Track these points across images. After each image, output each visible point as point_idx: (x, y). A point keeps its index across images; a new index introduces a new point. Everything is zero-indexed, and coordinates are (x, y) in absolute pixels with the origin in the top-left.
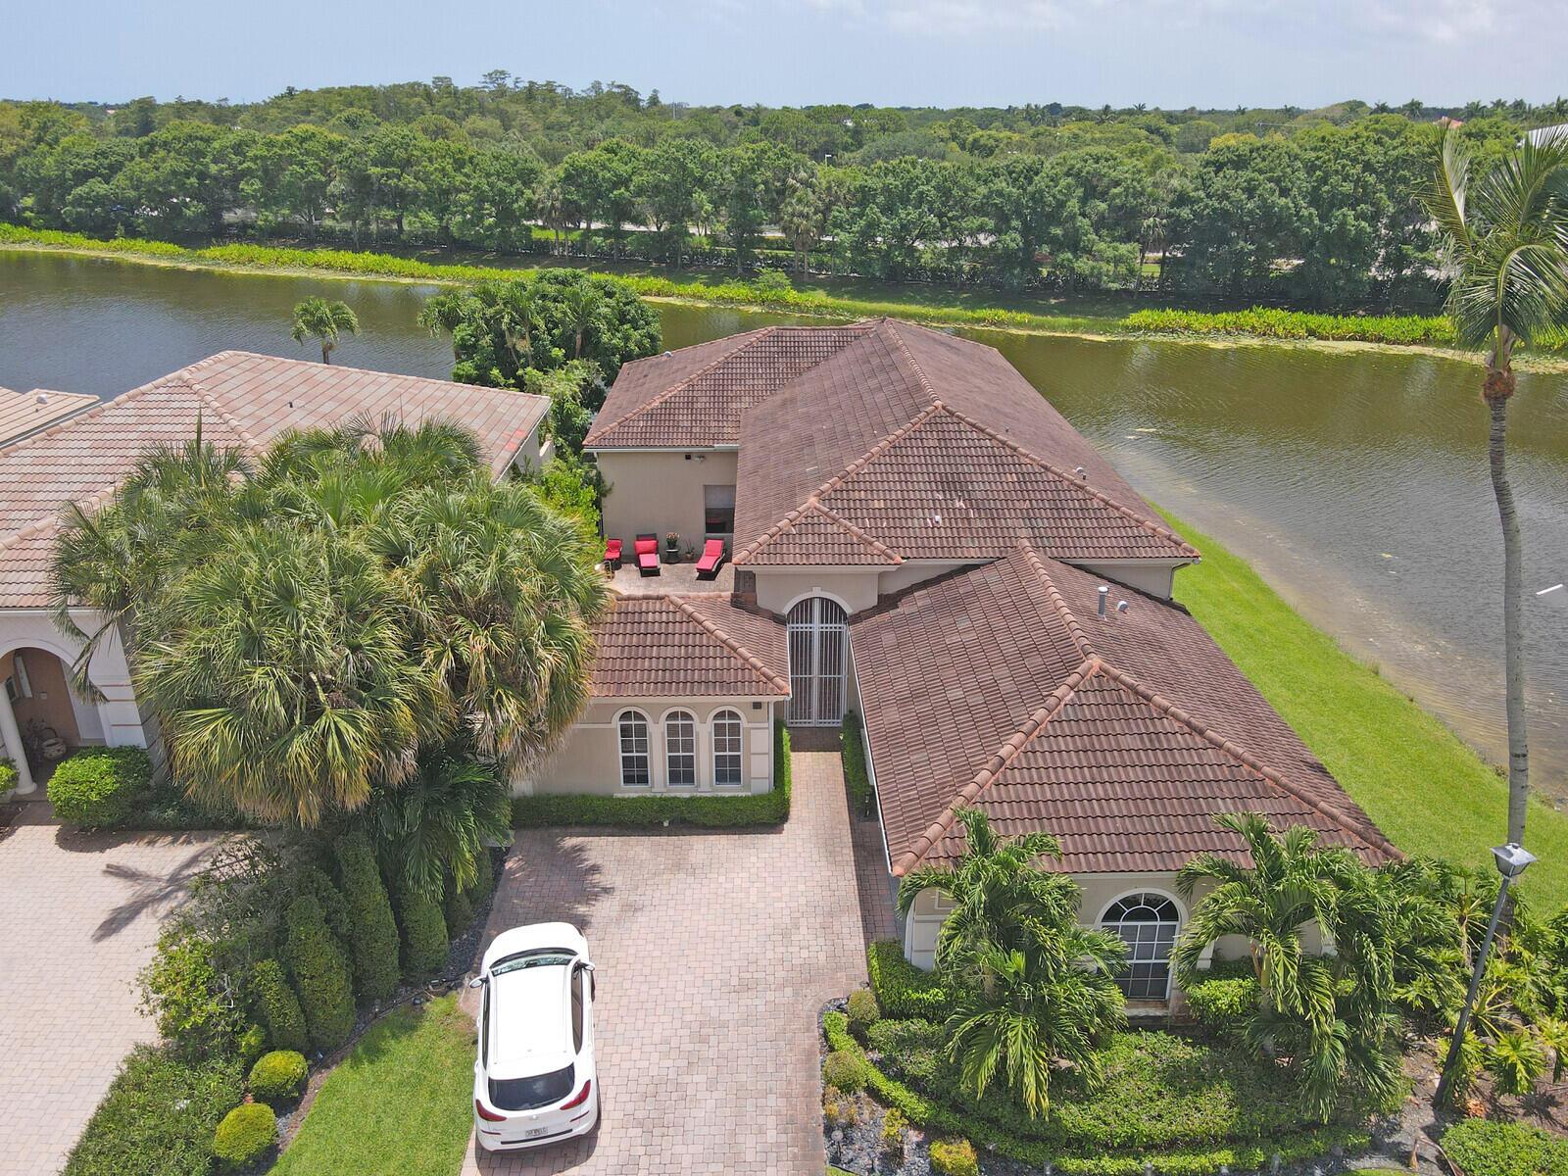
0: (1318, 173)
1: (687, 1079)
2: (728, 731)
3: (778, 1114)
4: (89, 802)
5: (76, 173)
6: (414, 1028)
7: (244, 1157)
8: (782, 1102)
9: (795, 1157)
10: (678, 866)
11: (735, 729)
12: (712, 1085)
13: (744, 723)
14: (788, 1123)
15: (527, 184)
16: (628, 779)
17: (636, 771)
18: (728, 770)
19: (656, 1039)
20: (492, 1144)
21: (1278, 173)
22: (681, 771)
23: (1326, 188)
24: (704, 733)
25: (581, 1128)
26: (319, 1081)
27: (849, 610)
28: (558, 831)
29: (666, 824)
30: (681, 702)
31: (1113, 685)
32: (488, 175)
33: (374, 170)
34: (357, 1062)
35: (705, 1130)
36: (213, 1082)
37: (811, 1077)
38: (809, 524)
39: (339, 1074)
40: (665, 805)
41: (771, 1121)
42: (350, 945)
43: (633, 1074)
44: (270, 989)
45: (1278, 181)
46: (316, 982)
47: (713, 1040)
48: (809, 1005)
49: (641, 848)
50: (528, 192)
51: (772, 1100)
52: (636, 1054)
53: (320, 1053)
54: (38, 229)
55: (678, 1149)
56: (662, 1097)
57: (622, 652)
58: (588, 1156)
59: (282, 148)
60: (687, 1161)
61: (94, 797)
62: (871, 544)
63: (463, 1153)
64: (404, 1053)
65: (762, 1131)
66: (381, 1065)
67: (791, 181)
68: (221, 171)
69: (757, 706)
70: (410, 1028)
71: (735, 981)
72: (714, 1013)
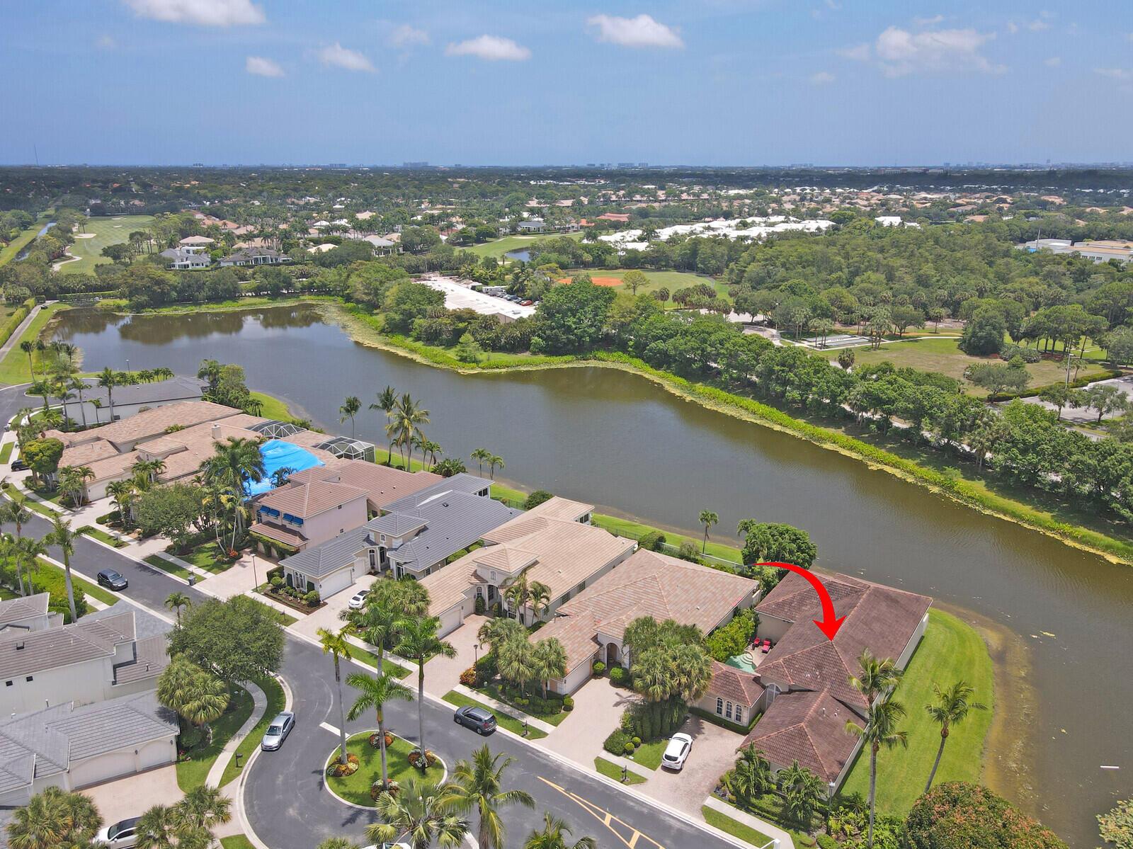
1: (699, 770)
7: (628, 749)
8: (711, 780)
10: (720, 734)
11: (741, 710)
12: (703, 772)
14: (711, 783)
16: (717, 712)
18: (738, 718)
20: (663, 764)
22: (728, 714)
24: (734, 708)
25: (677, 768)
26: (642, 745)
27: (781, 690)
28: (700, 717)
29: (722, 724)
30: (731, 699)
34: (648, 744)
35: (698, 778)
37: (718, 779)
38: (776, 667)
39: (646, 746)
40: (723, 720)
42: (652, 725)
43: (692, 765)
44: (638, 726)
46: (646, 728)
47: (707, 766)
49: (715, 728)
53: (644, 741)
57: (721, 684)
58: (678, 773)
60: (692, 780)
62: (788, 677)
63: (658, 765)
64: (656, 746)
65: (706, 782)
66: (652, 746)
69: (745, 707)
70: (657, 743)
71: (716, 759)
72: (710, 762)
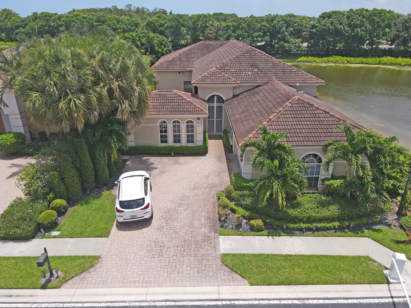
0: (350, 19)
1: (178, 208)
2: (190, 127)
3: (205, 216)
4: (7, 145)
5: (16, 26)
6: (99, 198)
7: (47, 223)
8: (206, 214)
9: (210, 226)
10: (176, 163)
11: (192, 126)
12: (185, 210)
13: (195, 124)
14: (208, 218)
15: (136, 27)
16: (162, 142)
17: (164, 139)
18: (190, 139)
19: (170, 200)
20: (121, 220)
21: (339, 19)
22: (177, 139)
23: (353, 23)
24: (183, 127)
25: (147, 216)
26: (71, 210)
27: (224, 99)
28: (142, 156)
29: (173, 154)
30: (176, 117)
31: (302, 102)
32: (126, 24)
33: (95, 23)
34: (82, 205)
35: (184, 220)
36: (39, 205)
37: (214, 208)
38: (213, 74)
39: (77, 208)
40: (172, 148)
41: (203, 218)
42: (80, 171)
43: (163, 207)
44: (56, 180)
45: (339, 21)
46: (69, 180)
47: (186, 200)
48: (214, 192)
49: (166, 159)
50: (137, 29)
51: (203, 213)
52: (163, 203)
53: (72, 202)
54: (6, 42)
55: (175, 224)
56: (171, 212)
57: (160, 104)
58: (149, 226)
59: (71, 18)
60: (178, 227)
61: (8, 143)
62: (231, 79)
63: (112, 225)
64: (96, 203)
65: (200, 220)
66: (89, 206)
67: (207, 24)
68: (54, 25)
69: (199, 119)
70: (98, 197)
71: (192, 187)
72: (186, 194)
